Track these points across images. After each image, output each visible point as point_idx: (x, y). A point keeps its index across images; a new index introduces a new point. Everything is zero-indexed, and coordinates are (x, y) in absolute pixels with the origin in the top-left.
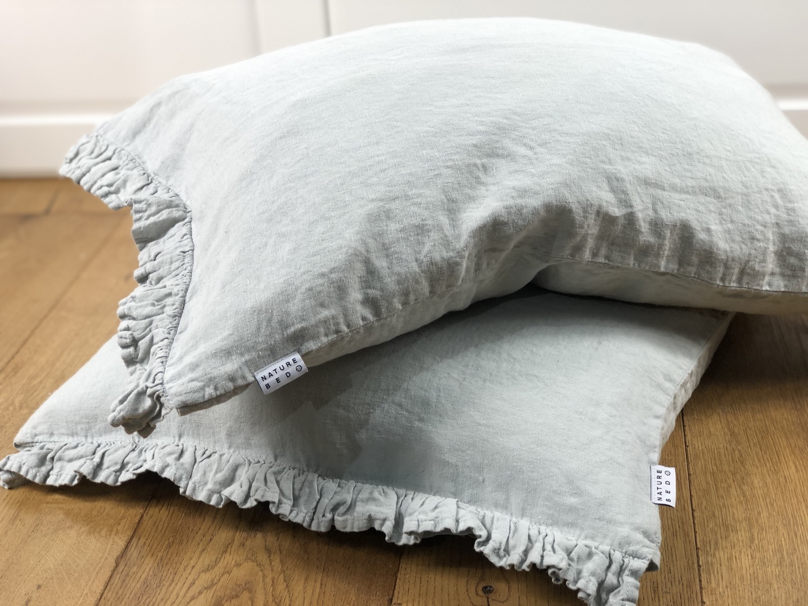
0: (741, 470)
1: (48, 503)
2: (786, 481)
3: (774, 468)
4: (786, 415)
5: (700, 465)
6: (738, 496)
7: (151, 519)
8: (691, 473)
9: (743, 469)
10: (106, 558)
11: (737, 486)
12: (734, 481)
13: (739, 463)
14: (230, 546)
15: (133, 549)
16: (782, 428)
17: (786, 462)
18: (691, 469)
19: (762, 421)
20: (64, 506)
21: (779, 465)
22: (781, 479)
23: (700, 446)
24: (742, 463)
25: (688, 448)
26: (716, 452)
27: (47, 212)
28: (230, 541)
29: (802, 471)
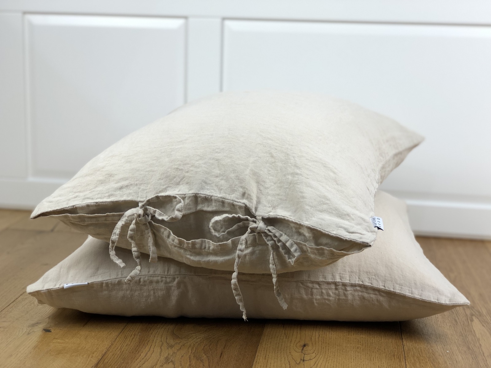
0: (433, 357)
1: (54, 343)
2: (457, 363)
3: (451, 357)
4: (457, 338)
5: (411, 354)
6: (431, 366)
7: (111, 353)
8: (406, 356)
9: (434, 356)
10: (87, 366)
11: (430, 363)
12: (429, 361)
13: (432, 354)
14: (155, 366)
15: (101, 364)
16: (455, 342)
17: (457, 356)
18: (406, 354)
19: (444, 339)
20: (63, 345)
21: (453, 356)
22: (454, 361)
23: (411, 346)
24: (433, 354)
25: (404, 347)
26: (419, 349)
27: (52, 231)
28: (155, 364)
29: (465, 359)
